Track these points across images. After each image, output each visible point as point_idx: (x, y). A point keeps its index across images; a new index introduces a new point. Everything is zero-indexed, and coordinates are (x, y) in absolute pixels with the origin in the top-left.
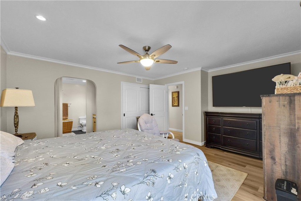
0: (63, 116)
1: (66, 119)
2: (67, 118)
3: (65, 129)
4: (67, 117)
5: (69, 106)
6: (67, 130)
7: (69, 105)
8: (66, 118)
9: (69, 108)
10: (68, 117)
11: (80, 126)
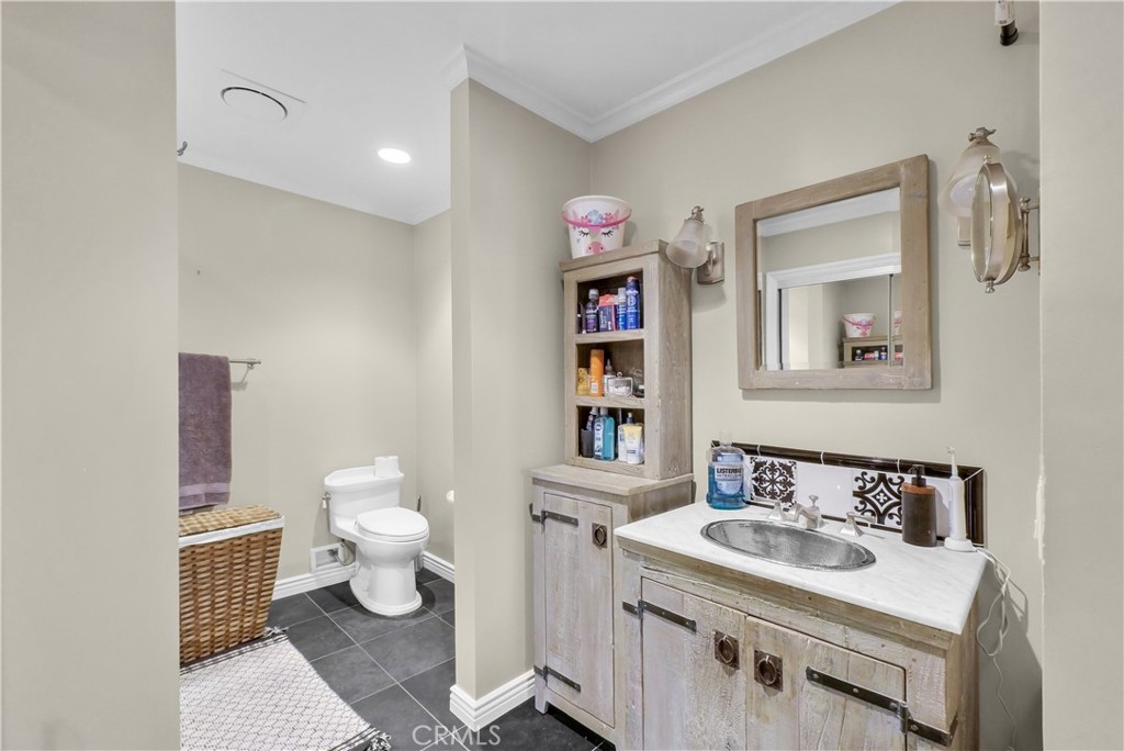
0: (185, 479)
1: (214, 500)
2: (222, 497)
3: (205, 617)
4: (217, 487)
5: (242, 385)
6: (227, 621)
7: (236, 372)
8: (209, 496)
9: (233, 393)
10: (227, 479)
11: (334, 553)
